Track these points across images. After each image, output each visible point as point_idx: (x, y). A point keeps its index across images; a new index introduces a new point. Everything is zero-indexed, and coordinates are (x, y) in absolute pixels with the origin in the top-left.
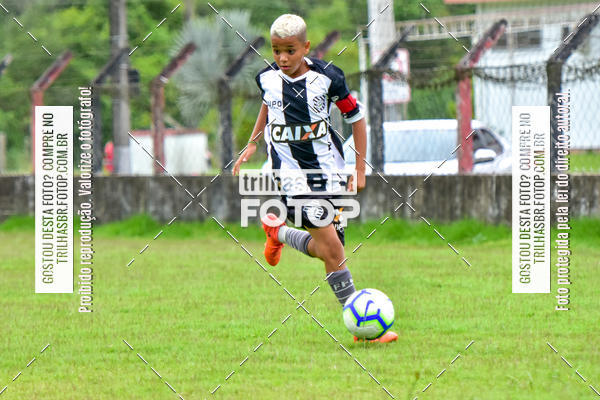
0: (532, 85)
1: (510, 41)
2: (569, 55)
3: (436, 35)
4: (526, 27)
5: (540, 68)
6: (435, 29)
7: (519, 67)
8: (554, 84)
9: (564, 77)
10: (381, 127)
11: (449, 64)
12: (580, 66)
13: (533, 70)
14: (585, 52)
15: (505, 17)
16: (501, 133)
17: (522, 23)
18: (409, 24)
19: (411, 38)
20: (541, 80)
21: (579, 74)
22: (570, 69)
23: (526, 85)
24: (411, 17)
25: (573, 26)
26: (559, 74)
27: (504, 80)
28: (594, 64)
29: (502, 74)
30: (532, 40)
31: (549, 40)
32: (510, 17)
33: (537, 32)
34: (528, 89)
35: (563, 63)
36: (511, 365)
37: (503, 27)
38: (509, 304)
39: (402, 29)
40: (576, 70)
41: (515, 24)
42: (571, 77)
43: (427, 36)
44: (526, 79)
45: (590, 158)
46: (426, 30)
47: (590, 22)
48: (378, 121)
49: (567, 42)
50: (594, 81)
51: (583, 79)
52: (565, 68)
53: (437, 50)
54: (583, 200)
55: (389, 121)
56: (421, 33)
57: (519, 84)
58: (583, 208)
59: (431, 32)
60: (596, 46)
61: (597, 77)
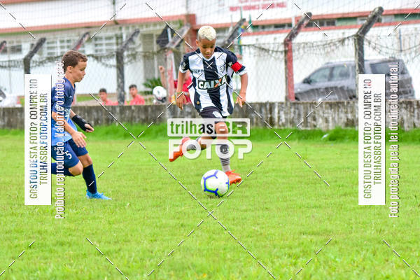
0: (17, 69)
1: (8, 50)
2: (33, 55)
4: (15, 44)
5: (21, 61)
7: (12, 61)
8: (27, 68)
9: (31, 65)
12: (38, 60)
13: (18, 62)
14: (41, 54)
15: (6, 40)
16: (5, 89)
17: (13, 42)
20: (21, 67)
22: (34, 62)
23: (15, 69)
25: (35, 43)
26: (29, 64)
27: (5, 67)
28: (44, 59)
29: (4, 64)
30: (17, 49)
31: (25, 49)
32: (8, 40)
33: (21, 46)
37: (4, 44)
40: (36, 62)
41: (10, 43)
42: (34, 65)
44: (15, 66)
47: (42, 41)
49: (32, 50)
51: (39, 66)
52: (31, 61)
57: (12, 68)
60: (45, 52)
61: (45, 65)
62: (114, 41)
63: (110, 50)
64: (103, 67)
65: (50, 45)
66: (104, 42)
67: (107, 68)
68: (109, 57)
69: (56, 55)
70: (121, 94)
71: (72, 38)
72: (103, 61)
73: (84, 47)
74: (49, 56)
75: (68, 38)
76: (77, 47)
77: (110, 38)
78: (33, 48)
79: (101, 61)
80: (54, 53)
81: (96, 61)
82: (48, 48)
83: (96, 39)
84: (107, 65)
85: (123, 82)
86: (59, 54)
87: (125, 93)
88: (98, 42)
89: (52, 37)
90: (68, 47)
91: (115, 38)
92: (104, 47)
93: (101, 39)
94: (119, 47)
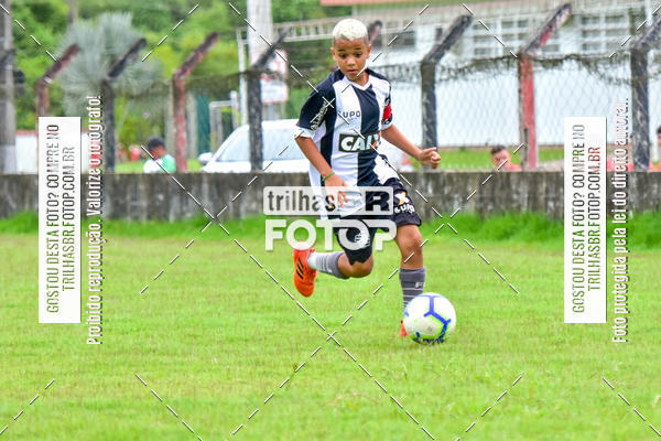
0: (407, 85)
1: (385, 42)
2: (442, 55)
3: (313, 37)
4: (400, 29)
5: (414, 68)
6: (312, 30)
7: (393, 66)
8: (428, 83)
9: (438, 77)
10: (260, 126)
11: (326, 65)
12: (453, 66)
13: (408, 70)
14: (458, 53)
15: (380, 18)
17: (397, 24)
18: (287, 26)
19: (288, 39)
20: (415, 80)
21: (452, 73)
22: (443, 69)
23: (401, 84)
24: (288, 19)
25: (446, 27)
26: (433, 74)
28: (467, 64)
30: (406, 41)
31: (422, 41)
32: (385, 18)
33: (412, 33)
34: (402, 88)
35: (435, 64)
36: (387, 357)
37: (378, 28)
38: (385, 297)
39: (280, 30)
40: (449, 70)
41: (389, 25)
42: (445, 77)
43: (304, 38)
44: (400, 79)
45: (463, 155)
46: (303, 31)
47: (463, 23)
48: (257, 120)
49: (440, 43)
50: (466, 80)
51: (455, 78)
52: (439, 68)
53: (314, 51)
54: (456, 196)
55: (267, 119)
56: (299, 34)
58: (456, 203)
59: (308, 34)
60: (468, 47)
61: (470, 77)
62: (626, 24)
63: (617, 43)
64: (602, 83)
65: (482, 32)
66: (602, 25)
67: (611, 88)
68: (613, 60)
69: (493, 56)
70: (640, 146)
71: (530, 17)
72: (601, 69)
73: (557, 37)
74: (478, 57)
75: (524, 17)
76: (543, 36)
77: (616, 18)
78: (444, 38)
79: (596, 70)
80: (490, 50)
81: (584, 70)
82: (476, 38)
83: (584, 20)
84: (610, 79)
85: (646, 118)
86: (501, 54)
87: (649, 144)
88: (589, 27)
89: (484, 13)
90: (521, 36)
91: (627, 18)
92: (603, 38)
93: (596, 18)
94: (637, 38)
